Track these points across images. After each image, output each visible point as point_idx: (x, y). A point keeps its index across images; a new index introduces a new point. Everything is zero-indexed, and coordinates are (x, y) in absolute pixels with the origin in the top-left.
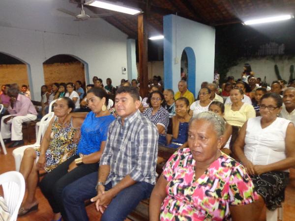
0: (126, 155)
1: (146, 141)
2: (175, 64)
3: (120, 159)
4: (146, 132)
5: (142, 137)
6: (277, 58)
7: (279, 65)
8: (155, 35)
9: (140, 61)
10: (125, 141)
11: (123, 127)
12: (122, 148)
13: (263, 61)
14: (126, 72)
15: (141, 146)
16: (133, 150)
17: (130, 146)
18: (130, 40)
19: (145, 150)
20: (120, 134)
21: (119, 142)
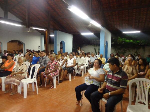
0: (43, 63)
1: (47, 60)
2: (58, 46)
3: (42, 64)
4: (47, 59)
5: (46, 60)
6: (95, 45)
7: (96, 48)
8: (52, 35)
9: (46, 44)
10: (43, 61)
11: (43, 58)
12: (42, 62)
13: (91, 46)
14: (40, 48)
15: (46, 61)
16: (44, 62)
17: (44, 61)
18: (42, 35)
19: (47, 62)
20: (42, 60)
21: (42, 61)
